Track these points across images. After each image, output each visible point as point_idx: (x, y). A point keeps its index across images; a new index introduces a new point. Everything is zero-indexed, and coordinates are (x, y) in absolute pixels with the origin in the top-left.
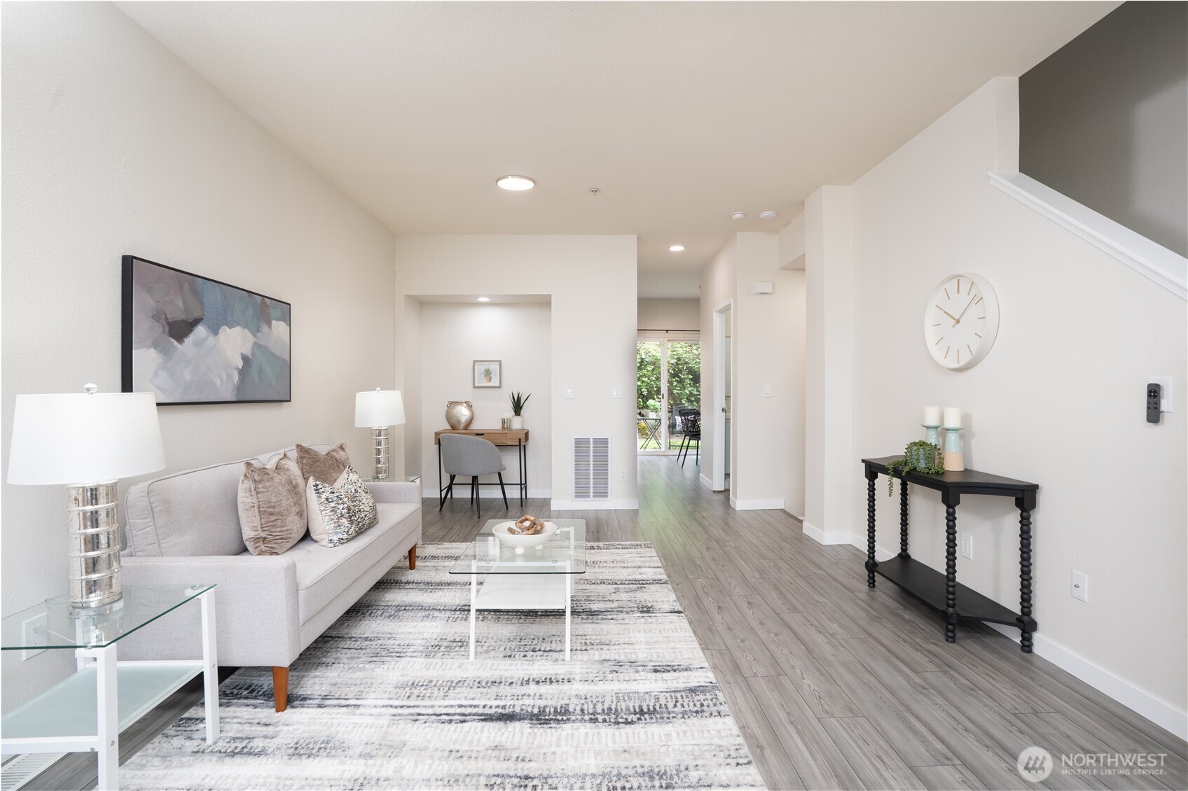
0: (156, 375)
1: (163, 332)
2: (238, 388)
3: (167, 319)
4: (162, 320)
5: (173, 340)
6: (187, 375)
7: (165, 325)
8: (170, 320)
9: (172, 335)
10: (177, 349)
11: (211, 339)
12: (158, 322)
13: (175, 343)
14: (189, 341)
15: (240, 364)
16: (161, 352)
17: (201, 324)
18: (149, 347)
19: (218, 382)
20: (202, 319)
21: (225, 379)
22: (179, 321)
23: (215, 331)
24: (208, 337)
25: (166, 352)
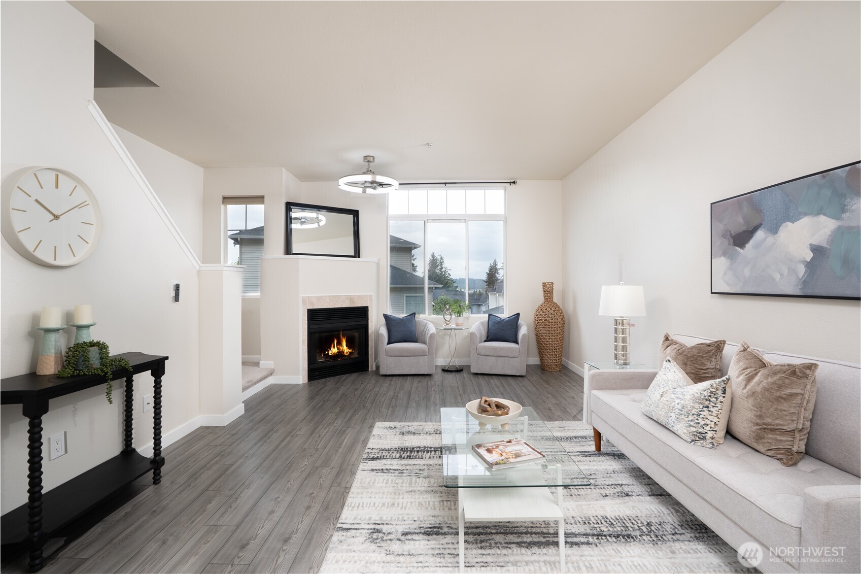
0: (725, 274)
1: (729, 244)
2: (804, 282)
3: (732, 234)
4: (729, 237)
5: (737, 248)
6: (747, 272)
7: (730, 238)
8: (733, 235)
9: (736, 244)
10: (740, 253)
11: (771, 239)
12: (725, 239)
13: (739, 249)
14: (749, 246)
15: (809, 256)
16: (728, 258)
17: (760, 229)
18: (721, 256)
19: (777, 277)
20: (761, 224)
21: (786, 272)
22: (740, 233)
23: (774, 230)
24: (766, 238)
25: (732, 257)
